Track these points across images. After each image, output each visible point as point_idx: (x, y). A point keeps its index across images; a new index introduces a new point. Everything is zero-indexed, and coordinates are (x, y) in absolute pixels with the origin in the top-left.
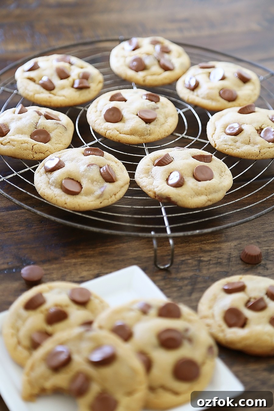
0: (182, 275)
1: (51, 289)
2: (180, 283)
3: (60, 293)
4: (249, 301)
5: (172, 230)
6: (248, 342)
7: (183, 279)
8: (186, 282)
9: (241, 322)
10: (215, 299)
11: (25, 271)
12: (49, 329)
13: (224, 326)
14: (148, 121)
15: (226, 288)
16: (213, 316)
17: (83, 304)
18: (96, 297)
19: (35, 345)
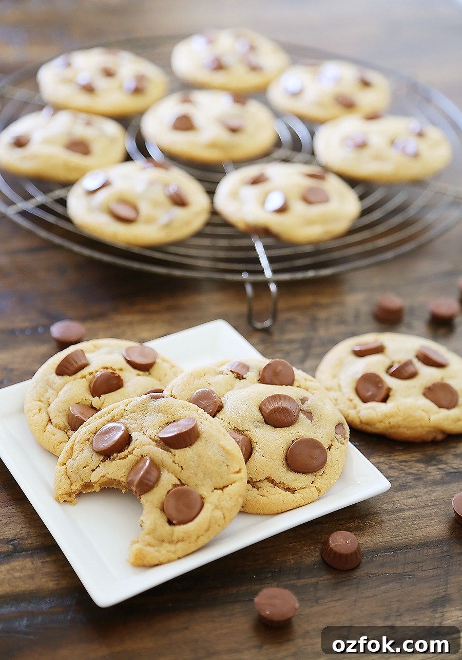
0: (288, 336)
1: (96, 348)
2: (287, 347)
3: (110, 353)
4: (391, 367)
5: (274, 272)
6: (393, 421)
7: (290, 342)
8: (295, 346)
9: (382, 394)
10: (341, 364)
11: (58, 330)
12: (96, 401)
13: (357, 400)
14: (234, 130)
15: (357, 349)
16: (340, 388)
17: (145, 368)
18: (164, 360)
19: (74, 424)
